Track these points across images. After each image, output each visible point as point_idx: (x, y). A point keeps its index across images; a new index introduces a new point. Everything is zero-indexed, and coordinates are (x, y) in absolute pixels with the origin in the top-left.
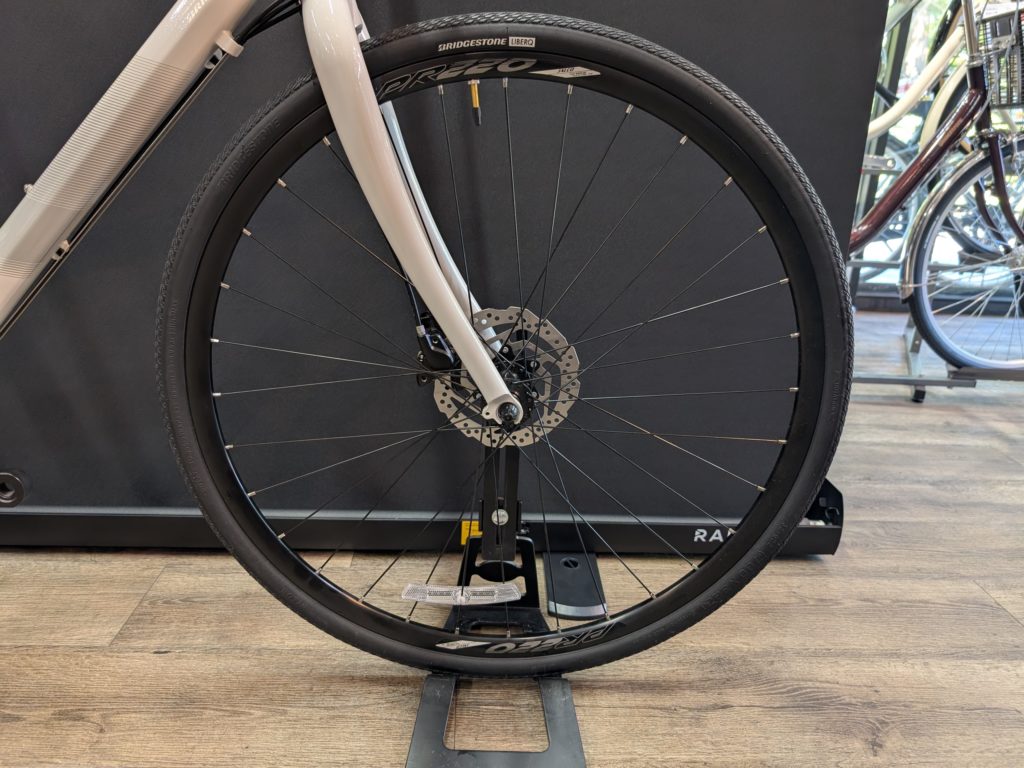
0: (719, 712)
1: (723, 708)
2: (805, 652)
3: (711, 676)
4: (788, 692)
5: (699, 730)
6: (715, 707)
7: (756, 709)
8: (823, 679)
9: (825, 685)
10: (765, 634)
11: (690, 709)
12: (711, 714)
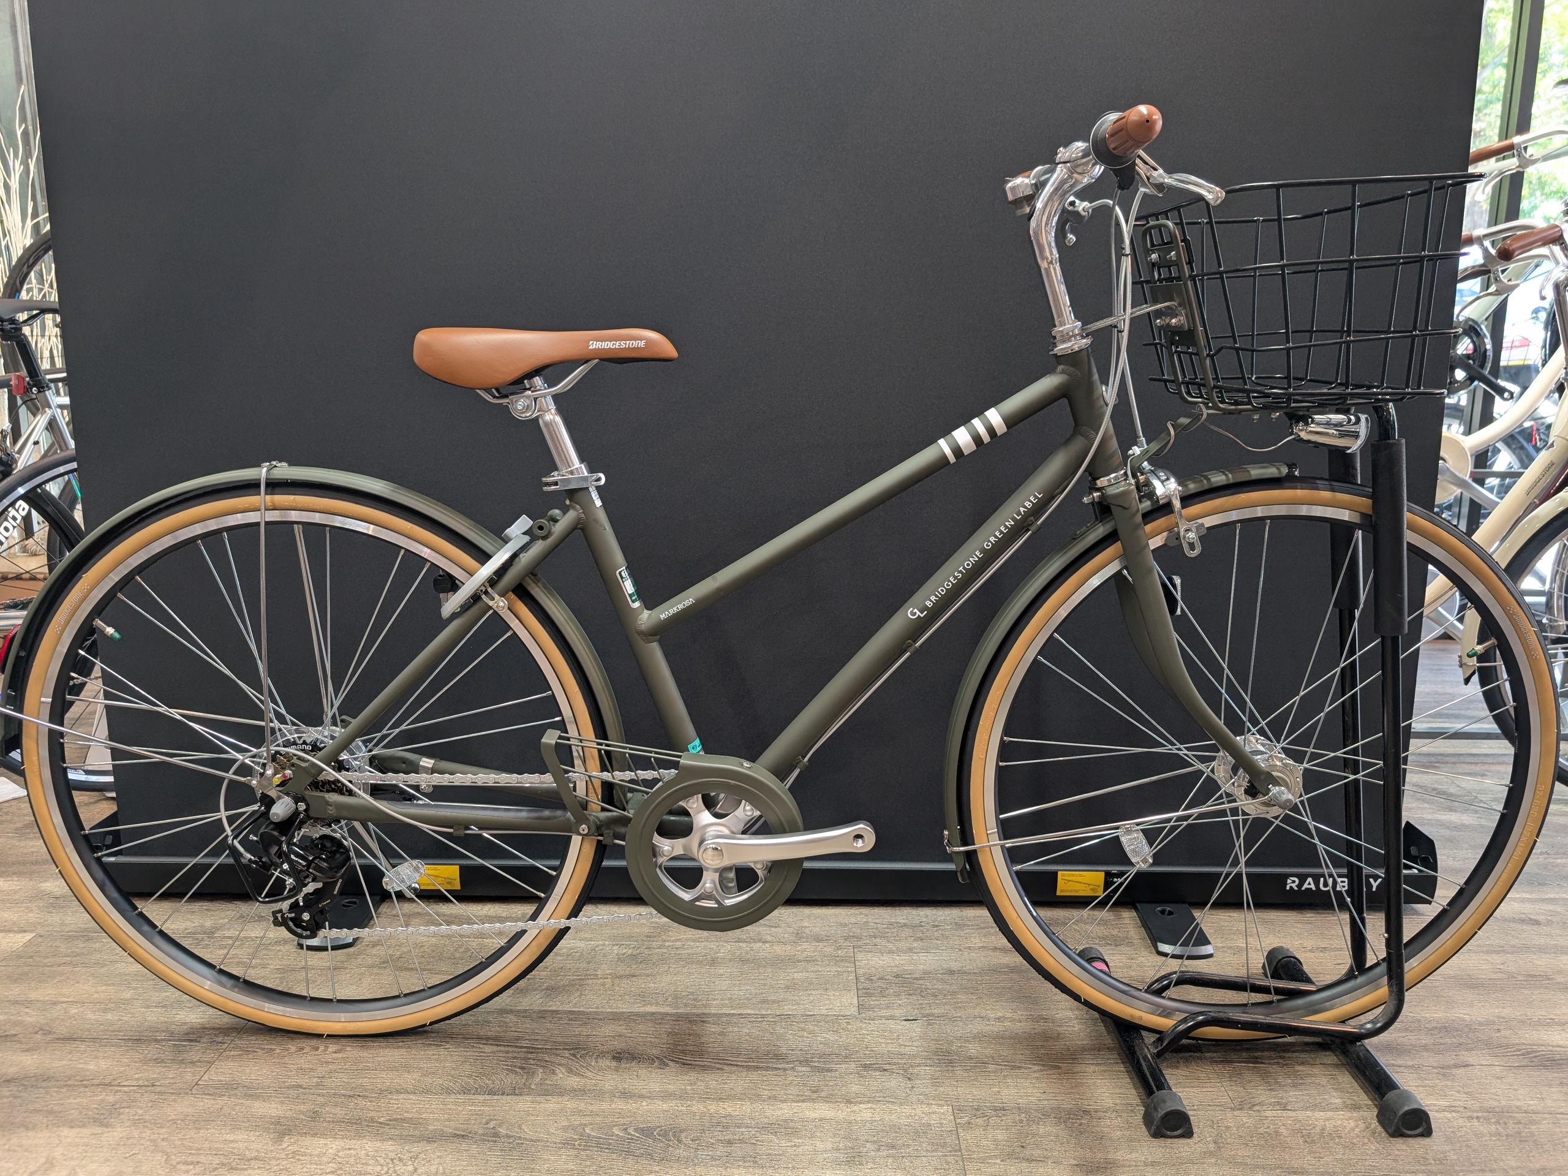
0: (1461, 1071)
1: (1464, 1066)
2: (1528, 1021)
3: (1442, 1041)
4: (1523, 1054)
5: (1450, 1083)
6: (1456, 1066)
7: (1497, 1067)
8: (1555, 1044)
9: (1558, 1049)
10: (1483, 1006)
11: (1434, 1067)
12: (1454, 1071)
